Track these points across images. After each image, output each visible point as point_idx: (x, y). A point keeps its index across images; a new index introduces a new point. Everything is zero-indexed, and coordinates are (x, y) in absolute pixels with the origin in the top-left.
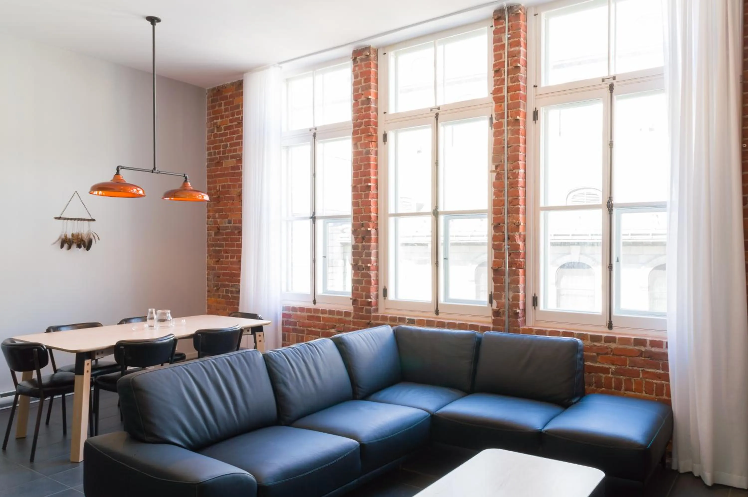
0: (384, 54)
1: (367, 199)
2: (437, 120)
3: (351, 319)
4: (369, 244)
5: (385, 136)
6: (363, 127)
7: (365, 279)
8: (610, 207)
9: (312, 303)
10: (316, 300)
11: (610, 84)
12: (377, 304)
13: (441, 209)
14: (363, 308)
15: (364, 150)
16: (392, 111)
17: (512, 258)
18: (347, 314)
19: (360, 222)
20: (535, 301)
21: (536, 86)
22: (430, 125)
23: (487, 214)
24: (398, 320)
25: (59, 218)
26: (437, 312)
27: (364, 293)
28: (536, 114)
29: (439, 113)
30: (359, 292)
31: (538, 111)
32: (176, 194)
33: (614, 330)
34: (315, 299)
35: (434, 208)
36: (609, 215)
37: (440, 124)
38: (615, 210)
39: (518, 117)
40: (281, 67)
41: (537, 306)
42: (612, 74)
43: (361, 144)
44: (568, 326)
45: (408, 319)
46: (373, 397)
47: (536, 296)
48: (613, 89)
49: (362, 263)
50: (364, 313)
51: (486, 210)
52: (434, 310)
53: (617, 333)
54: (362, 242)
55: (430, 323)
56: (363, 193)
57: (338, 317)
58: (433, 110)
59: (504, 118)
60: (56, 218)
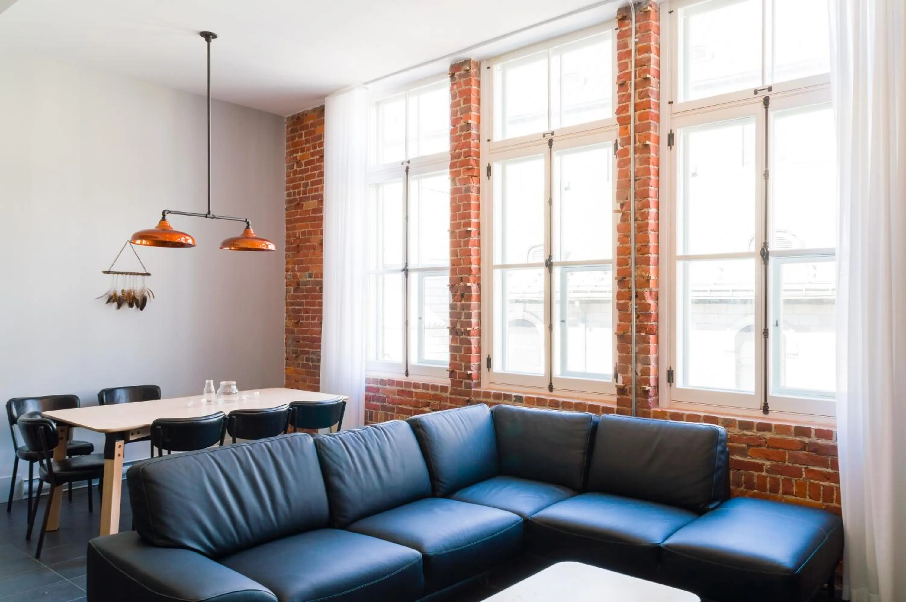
0: (488, 68)
1: (466, 248)
2: (551, 148)
3: (448, 395)
4: (469, 302)
5: (489, 169)
6: (462, 158)
7: (464, 346)
8: (765, 255)
9: (404, 375)
10: (409, 371)
11: (765, 97)
12: (479, 377)
13: (556, 259)
14: (462, 382)
15: (464, 187)
16: (497, 137)
17: (640, 321)
18: (444, 389)
19: (459, 276)
20: (671, 375)
21: (672, 103)
22: (542, 154)
23: (611, 265)
24: (503, 397)
25: (108, 272)
26: (551, 388)
27: (463, 364)
28: (671, 138)
29: (554, 139)
30: (457, 362)
31: (673, 134)
32: (236, 243)
33: (771, 415)
34: (407, 370)
35: (547, 258)
36: (763, 266)
37: (554, 153)
38: (772, 260)
39: (648, 142)
40: (367, 88)
41: (673, 382)
42: (768, 83)
43: (460, 180)
44: (712, 409)
45: (515, 396)
46: (458, 494)
47: (672, 369)
48: (769, 103)
49: (461, 327)
50: (463, 389)
51: (609, 260)
52: (547, 385)
53: (773, 418)
54: (461, 301)
55: (540, 402)
56: (462, 240)
57: (433, 392)
58: (546, 135)
59: (630, 144)
60: (105, 272)
